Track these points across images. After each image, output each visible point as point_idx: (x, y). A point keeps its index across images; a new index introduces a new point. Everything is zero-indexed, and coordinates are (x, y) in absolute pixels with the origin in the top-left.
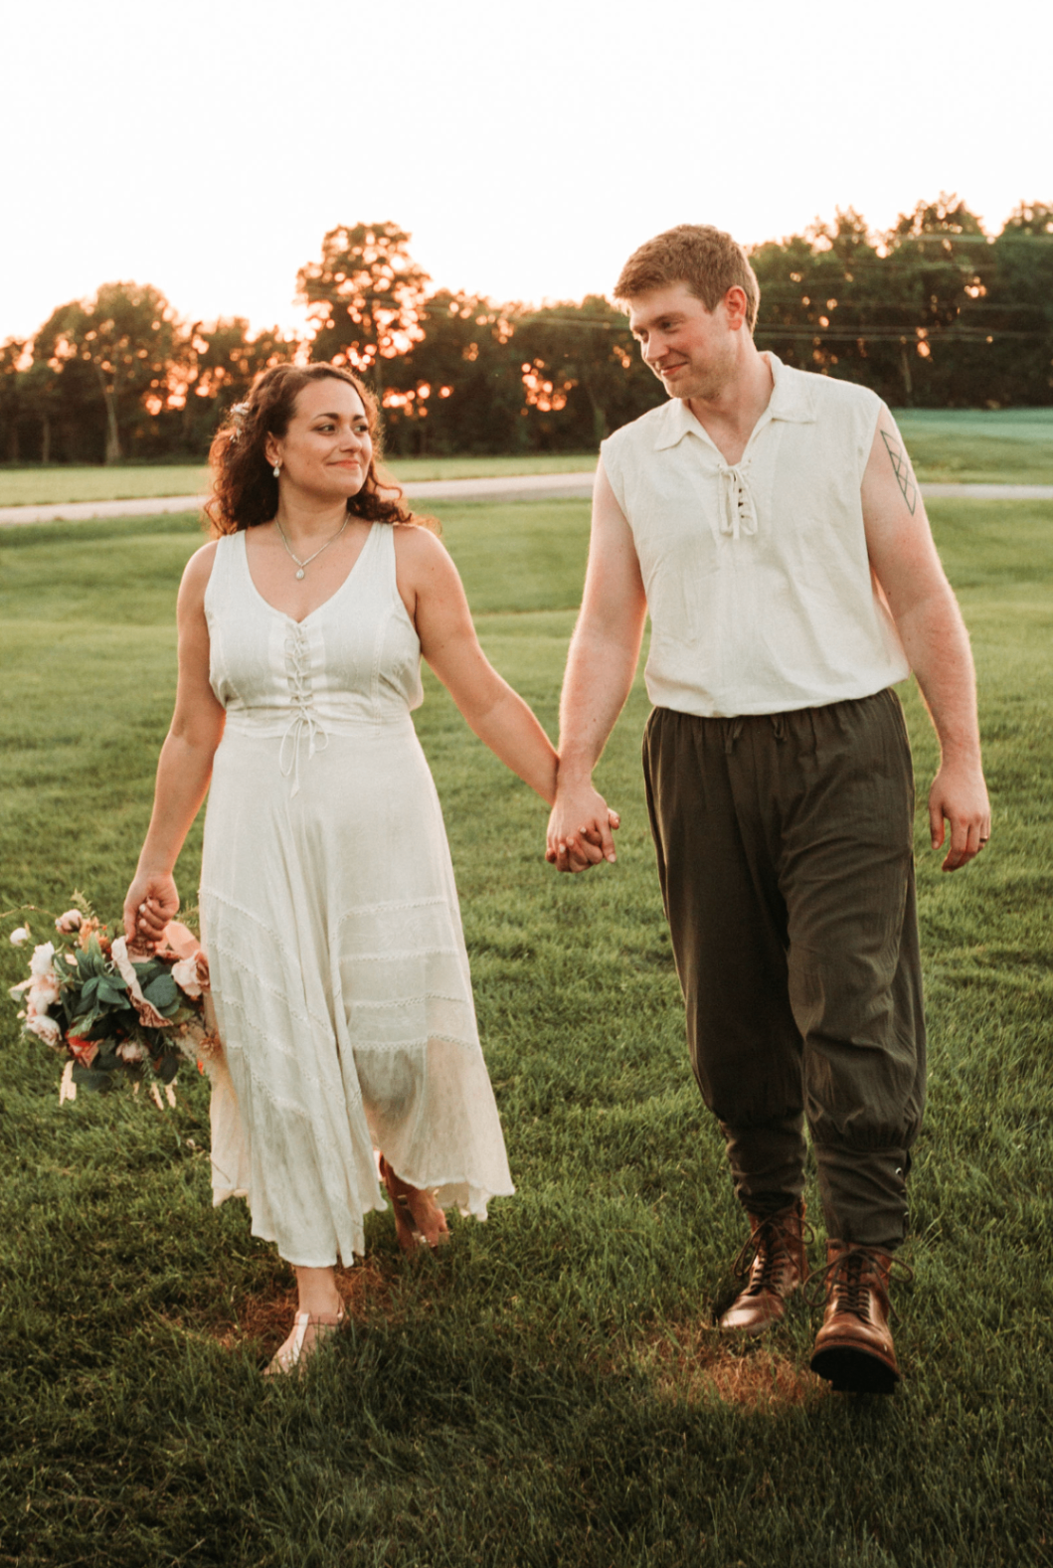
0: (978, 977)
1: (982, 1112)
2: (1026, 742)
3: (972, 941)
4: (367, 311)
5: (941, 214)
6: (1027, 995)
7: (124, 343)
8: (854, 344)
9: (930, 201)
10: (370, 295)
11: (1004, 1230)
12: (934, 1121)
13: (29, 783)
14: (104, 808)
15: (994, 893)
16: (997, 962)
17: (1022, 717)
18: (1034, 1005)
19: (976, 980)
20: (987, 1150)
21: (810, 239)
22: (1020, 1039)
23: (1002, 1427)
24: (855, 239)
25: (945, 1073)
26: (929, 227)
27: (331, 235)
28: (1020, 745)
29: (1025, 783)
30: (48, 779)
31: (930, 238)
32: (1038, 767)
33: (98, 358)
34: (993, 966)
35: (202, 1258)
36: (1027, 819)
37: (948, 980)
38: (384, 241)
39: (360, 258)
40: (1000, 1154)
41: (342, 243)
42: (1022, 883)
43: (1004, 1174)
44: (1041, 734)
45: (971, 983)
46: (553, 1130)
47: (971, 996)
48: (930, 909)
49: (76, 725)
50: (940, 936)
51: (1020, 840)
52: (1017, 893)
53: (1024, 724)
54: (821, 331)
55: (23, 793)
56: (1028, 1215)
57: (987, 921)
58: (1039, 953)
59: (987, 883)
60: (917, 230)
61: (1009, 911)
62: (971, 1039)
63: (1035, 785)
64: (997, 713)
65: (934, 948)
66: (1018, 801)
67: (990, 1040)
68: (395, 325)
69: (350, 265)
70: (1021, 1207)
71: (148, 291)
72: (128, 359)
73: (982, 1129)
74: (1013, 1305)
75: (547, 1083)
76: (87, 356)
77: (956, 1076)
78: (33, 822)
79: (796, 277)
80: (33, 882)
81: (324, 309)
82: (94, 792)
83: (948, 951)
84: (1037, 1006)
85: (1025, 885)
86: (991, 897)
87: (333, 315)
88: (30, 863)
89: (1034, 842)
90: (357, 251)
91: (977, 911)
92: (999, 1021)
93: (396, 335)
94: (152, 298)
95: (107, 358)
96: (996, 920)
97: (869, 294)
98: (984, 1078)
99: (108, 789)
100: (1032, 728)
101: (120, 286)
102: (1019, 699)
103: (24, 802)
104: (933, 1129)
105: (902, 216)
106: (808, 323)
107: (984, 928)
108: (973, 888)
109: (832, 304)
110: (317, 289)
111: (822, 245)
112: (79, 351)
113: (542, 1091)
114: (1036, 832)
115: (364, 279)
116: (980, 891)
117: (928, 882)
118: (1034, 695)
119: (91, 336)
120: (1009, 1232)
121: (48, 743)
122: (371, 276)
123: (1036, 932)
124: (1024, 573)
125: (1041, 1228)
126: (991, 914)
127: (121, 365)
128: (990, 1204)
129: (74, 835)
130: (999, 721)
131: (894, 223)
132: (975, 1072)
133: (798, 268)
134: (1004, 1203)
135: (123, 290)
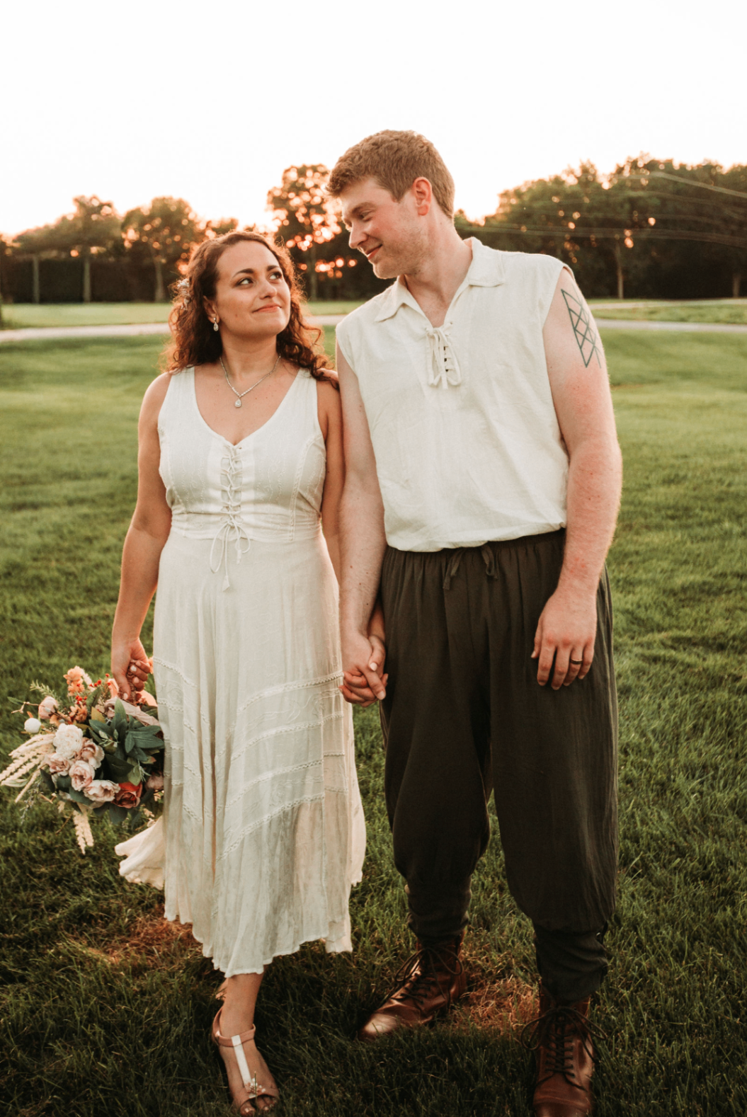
0: (664, 656)
1: (668, 765)
2: (691, 486)
3: (660, 629)
4: (307, 215)
5: (641, 164)
6: (696, 670)
7: (166, 232)
8: (589, 239)
9: (634, 156)
10: (309, 206)
11: (685, 868)
12: (634, 772)
13: (70, 503)
14: (113, 521)
15: (673, 593)
16: (676, 645)
17: (688, 469)
18: (702, 679)
19: (662, 659)
20: (672, 798)
21: (564, 177)
22: (693, 707)
23: (689, 1060)
24: (590, 178)
25: (642, 732)
26: (634, 172)
27: (287, 171)
28: (687, 488)
29: (691, 514)
30: (82, 501)
31: (634, 177)
32: (699, 503)
33: (151, 240)
34: (673, 647)
35: (110, 883)
36: (694, 539)
37: (644, 658)
38: (317, 175)
39: (303, 184)
40: (683, 802)
41: (293, 176)
42: (692, 585)
43: (684, 817)
44: (700, 481)
45: (660, 660)
46: (373, 775)
47: (660, 670)
48: (632, 605)
49: (107, 464)
50: (638, 625)
51: (689, 554)
52: (688, 594)
53: (690, 475)
54: (569, 231)
55: (66, 510)
56: (702, 855)
57: (669, 613)
58: (703, 638)
59: (669, 587)
60: (626, 173)
61: (683, 606)
62: (659, 706)
63: (697, 515)
64: (673, 466)
65: (635, 632)
66: (687, 527)
67: (673, 706)
68: (324, 224)
69: (298, 189)
70: (697, 849)
71: (180, 202)
72: (169, 241)
73: (669, 778)
74: (695, 938)
75: (371, 736)
76: (145, 239)
77: (650, 736)
78: (65, 531)
79: (556, 199)
80: (56, 574)
81: (282, 214)
82: (110, 510)
83: (644, 636)
84: (704, 680)
85: (693, 587)
86: (671, 595)
87: (288, 218)
88: (57, 560)
89: (698, 555)
90: (301, 180)
91: (662, 606)
92: (679, 691)
93: (324, 230)
94: (182, 206)
95: (157, 240)
96: (675, 613)
97: (599, 209)
98: (669, 737)
99: (118, 509)
100: (694, 476)
101: (164, 199)
102: (686, 457)
103: (64, 516)
104: (634, 778)
105: (618, 166)
106: (562, 226)
107: (667, 619)
108: (660, 589)
109: (576, 215)
110: (279, 202)
111: (571, 181)
112: (141, 237)
113: (367, 742)
114: (699, 548)
115: (306, 197)
116: (664, 592)
117: (631, 584)
118: (695, 454)
119: (147, 227)
120: (689, 870)
121: (88, 477)
122: (310, 194)
123: (701, 622)
124: (686, 375)
125: (713, 867)
126: (671, 609)
127: (164, 244)
128: (675, 843)
129: (89, 540)
130: (674, 472)
131: (613, 170)
132: (663, 733)
133: (557, 194)
134: (686, 844)
135: (166, 202)
